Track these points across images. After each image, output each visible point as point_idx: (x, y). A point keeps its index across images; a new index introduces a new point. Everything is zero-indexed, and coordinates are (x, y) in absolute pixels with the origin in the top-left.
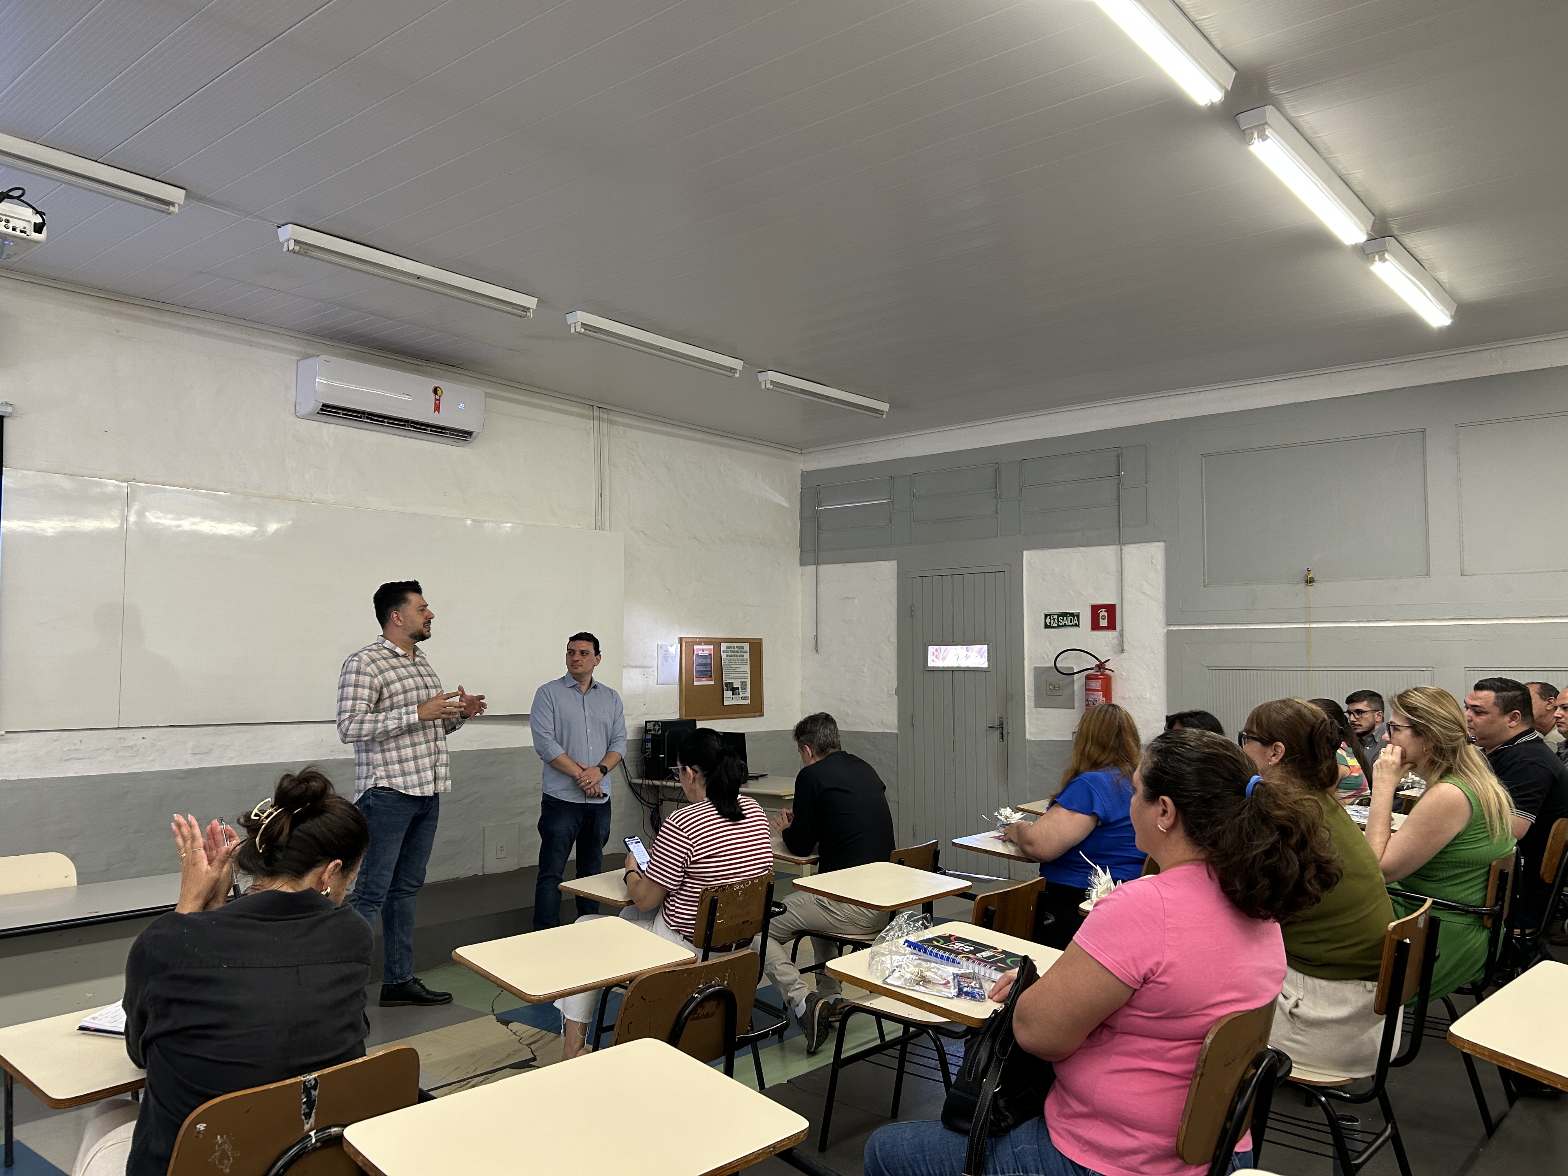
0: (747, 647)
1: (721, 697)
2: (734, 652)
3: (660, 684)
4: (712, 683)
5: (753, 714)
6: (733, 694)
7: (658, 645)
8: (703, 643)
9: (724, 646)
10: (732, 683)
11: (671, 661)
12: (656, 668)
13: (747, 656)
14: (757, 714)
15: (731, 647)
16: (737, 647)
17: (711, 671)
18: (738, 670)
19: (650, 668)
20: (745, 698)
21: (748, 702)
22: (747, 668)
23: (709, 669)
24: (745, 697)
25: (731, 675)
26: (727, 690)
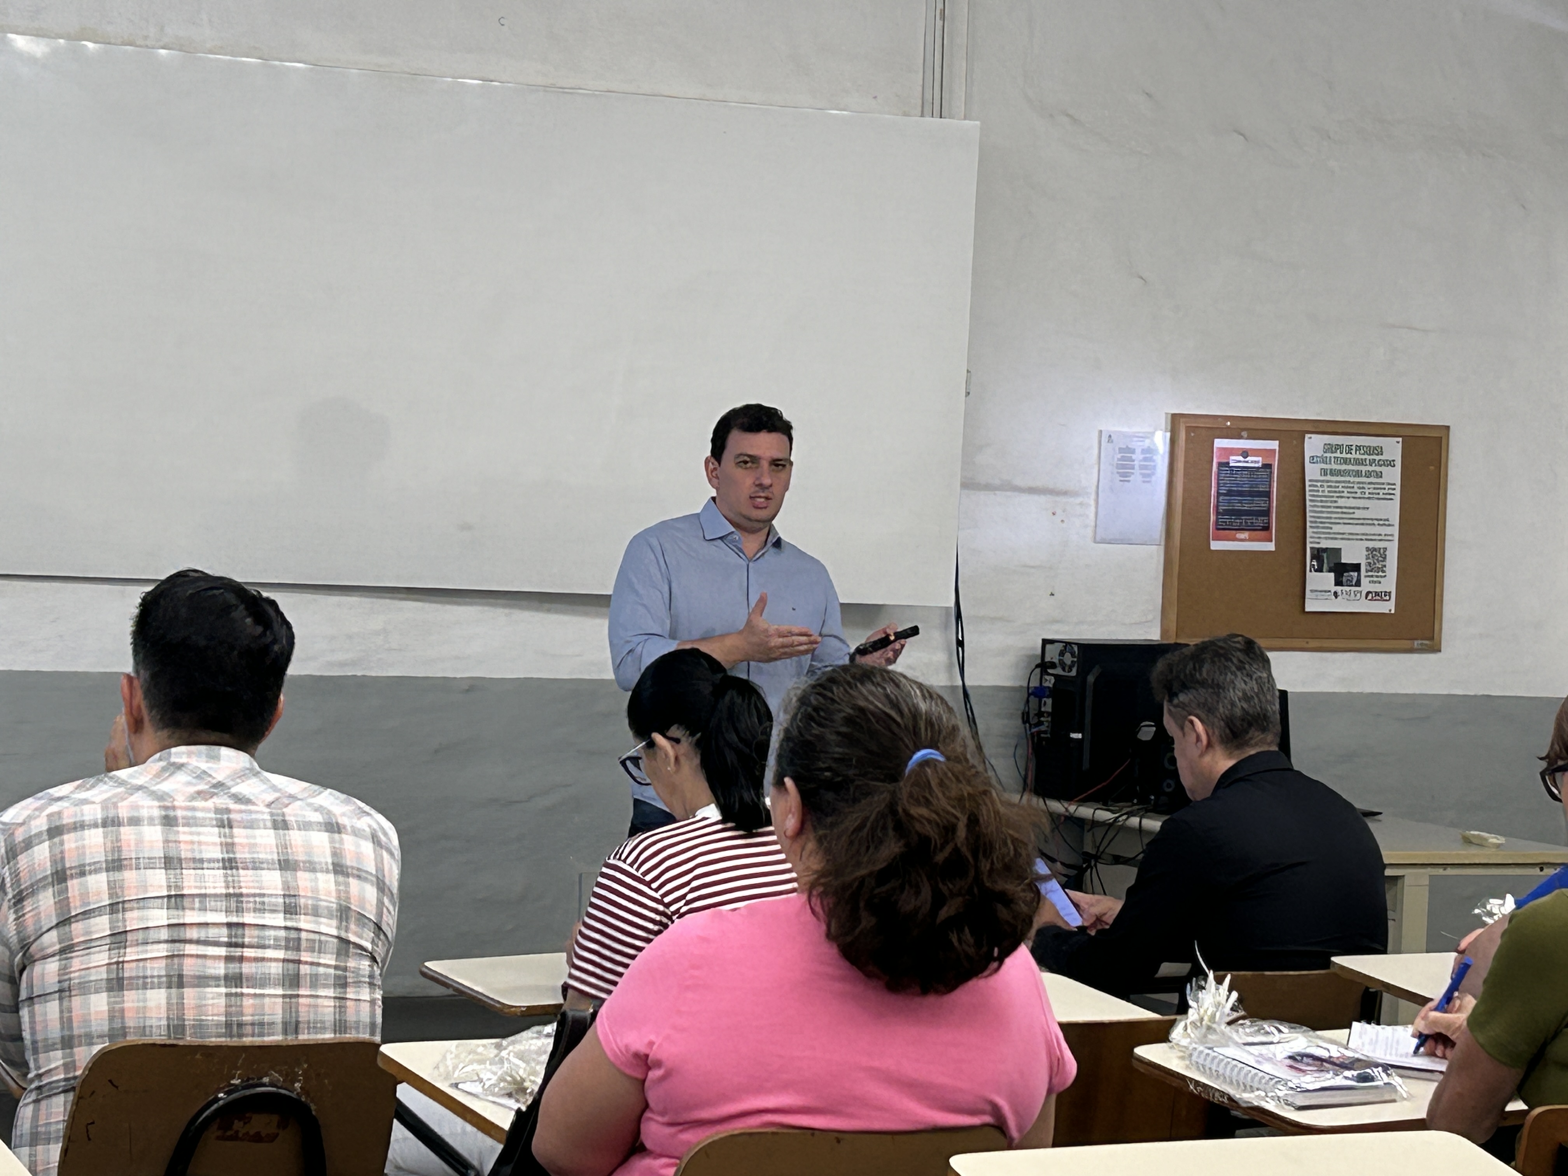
0: (1393, 448)
1: (1298, 590)
2: (1346, 461)
3: (1104, 541)
4: (1271, 546)
5: (1406, 644)
6: (1338, 583)
7: (1101, 432)
8: (1244, 434)
9: (1314, 444)
10: (1338, 551)
11: (1140, 478)
12: (1093, 496)
13: (1394, 475)
14: (1416, 643)
15: (1339, 447)
16: (1358, 448)
17: (1267, 513)
18: (1358, 514)
19: (1075, 494)
20: (1379, 596)
21: (1388, 607)
22: (1392, 510)
23: (1263, 506)
24: (1377, 594)
25: (1336, 528)
26: (1320, 570)
